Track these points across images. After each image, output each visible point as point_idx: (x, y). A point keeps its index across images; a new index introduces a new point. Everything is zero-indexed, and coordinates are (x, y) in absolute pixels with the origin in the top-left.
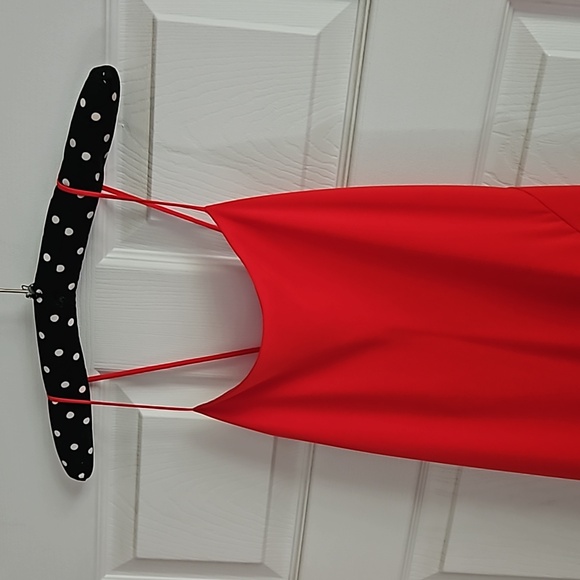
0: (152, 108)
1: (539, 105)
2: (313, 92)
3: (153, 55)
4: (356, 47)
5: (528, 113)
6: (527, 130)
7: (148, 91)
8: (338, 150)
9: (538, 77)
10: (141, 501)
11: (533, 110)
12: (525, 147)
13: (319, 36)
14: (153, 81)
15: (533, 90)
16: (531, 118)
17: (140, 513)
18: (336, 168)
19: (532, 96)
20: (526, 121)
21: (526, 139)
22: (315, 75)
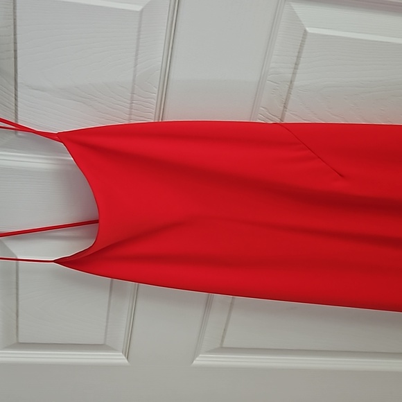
0: (16, 58)
1: (300, 65)
2: (137, 50)
3: (15, 19)
4: (170, 19)
5: (292, 70)
6: (291, 82)
7: (12, 45)
8: (156, 90)
9: (301, 46)
10: (20, 310)
11: (296, 68)
12: (289, 93)
13: (142, 11)
14: (15, 39)
15: (296, 54)
16: (294, 74)
17: (20, 317)
18: (155, 102)
19: (295, 58)
20: (291, 75)
21: (290, 88)
22: (138, 39)
